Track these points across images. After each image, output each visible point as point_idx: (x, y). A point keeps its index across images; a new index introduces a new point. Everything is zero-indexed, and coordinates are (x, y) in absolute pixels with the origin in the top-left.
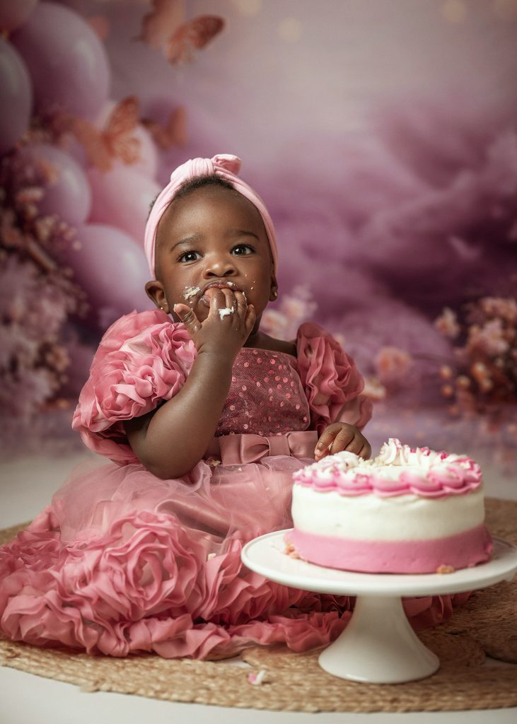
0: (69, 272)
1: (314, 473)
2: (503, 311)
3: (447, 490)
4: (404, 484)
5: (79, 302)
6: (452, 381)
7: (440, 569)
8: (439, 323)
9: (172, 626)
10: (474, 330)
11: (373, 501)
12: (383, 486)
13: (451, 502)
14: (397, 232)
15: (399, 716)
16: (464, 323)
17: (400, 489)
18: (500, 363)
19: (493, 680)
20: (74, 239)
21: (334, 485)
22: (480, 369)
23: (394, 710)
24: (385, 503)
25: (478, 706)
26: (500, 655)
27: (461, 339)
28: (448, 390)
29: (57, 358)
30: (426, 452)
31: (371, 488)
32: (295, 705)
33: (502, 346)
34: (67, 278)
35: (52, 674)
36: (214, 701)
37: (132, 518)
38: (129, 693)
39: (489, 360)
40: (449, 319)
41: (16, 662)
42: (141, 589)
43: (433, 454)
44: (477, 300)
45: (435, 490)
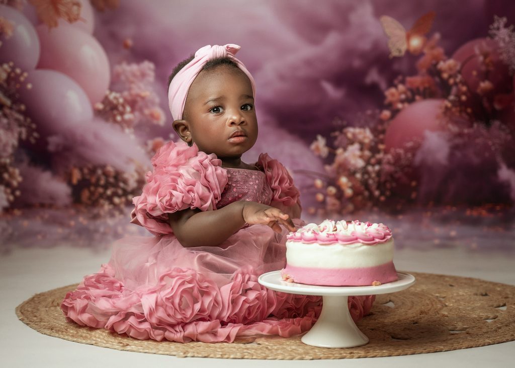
0: (23, 107)
1: (302, 234)
2: (360, 137)
3: (377, 240)
4: (355, 237)
5: (30, 131)
6: (323, 190)
7: (374, 283)
8: (313, 146)
9: (210, 325)
10: (339, 151)
11: (338, 247)
12: (344, 238)
13: (379, 246)
14: (282, 77)
15: (355, 360)
16: (332, 146)
17: (353, 240)
18: (358, 176)
19: (400, 345)
20: (27, 81)
21: (316, 239)
22: (344, 180)
23: (352, 357)
24: (345, 248)
25: (395, 354)
26: (399, 336)
27: (330, 159)
28: (320, 197)
29: (12, 176)
30: (358, 223)
31: (337, 240)
32: (299, 357)
33: (360, 163)
34: (20, 112)
35: (154, 351)
36: (254, 357)
37: (169, 272)
38: (205, 357)
39: (351, 174)
40: (321, 143)
41: (128, 348)
42: (184, 312)
43: (362, 224)
44: (341, 129)
45: (370, 241)
